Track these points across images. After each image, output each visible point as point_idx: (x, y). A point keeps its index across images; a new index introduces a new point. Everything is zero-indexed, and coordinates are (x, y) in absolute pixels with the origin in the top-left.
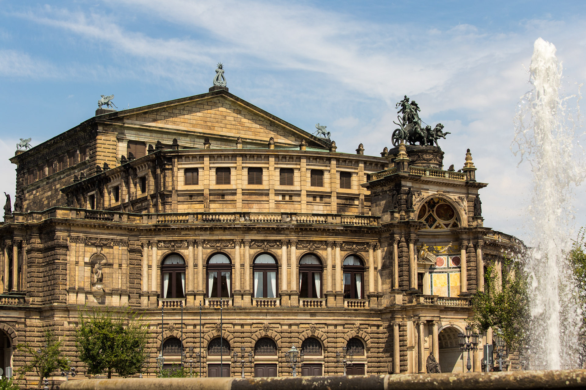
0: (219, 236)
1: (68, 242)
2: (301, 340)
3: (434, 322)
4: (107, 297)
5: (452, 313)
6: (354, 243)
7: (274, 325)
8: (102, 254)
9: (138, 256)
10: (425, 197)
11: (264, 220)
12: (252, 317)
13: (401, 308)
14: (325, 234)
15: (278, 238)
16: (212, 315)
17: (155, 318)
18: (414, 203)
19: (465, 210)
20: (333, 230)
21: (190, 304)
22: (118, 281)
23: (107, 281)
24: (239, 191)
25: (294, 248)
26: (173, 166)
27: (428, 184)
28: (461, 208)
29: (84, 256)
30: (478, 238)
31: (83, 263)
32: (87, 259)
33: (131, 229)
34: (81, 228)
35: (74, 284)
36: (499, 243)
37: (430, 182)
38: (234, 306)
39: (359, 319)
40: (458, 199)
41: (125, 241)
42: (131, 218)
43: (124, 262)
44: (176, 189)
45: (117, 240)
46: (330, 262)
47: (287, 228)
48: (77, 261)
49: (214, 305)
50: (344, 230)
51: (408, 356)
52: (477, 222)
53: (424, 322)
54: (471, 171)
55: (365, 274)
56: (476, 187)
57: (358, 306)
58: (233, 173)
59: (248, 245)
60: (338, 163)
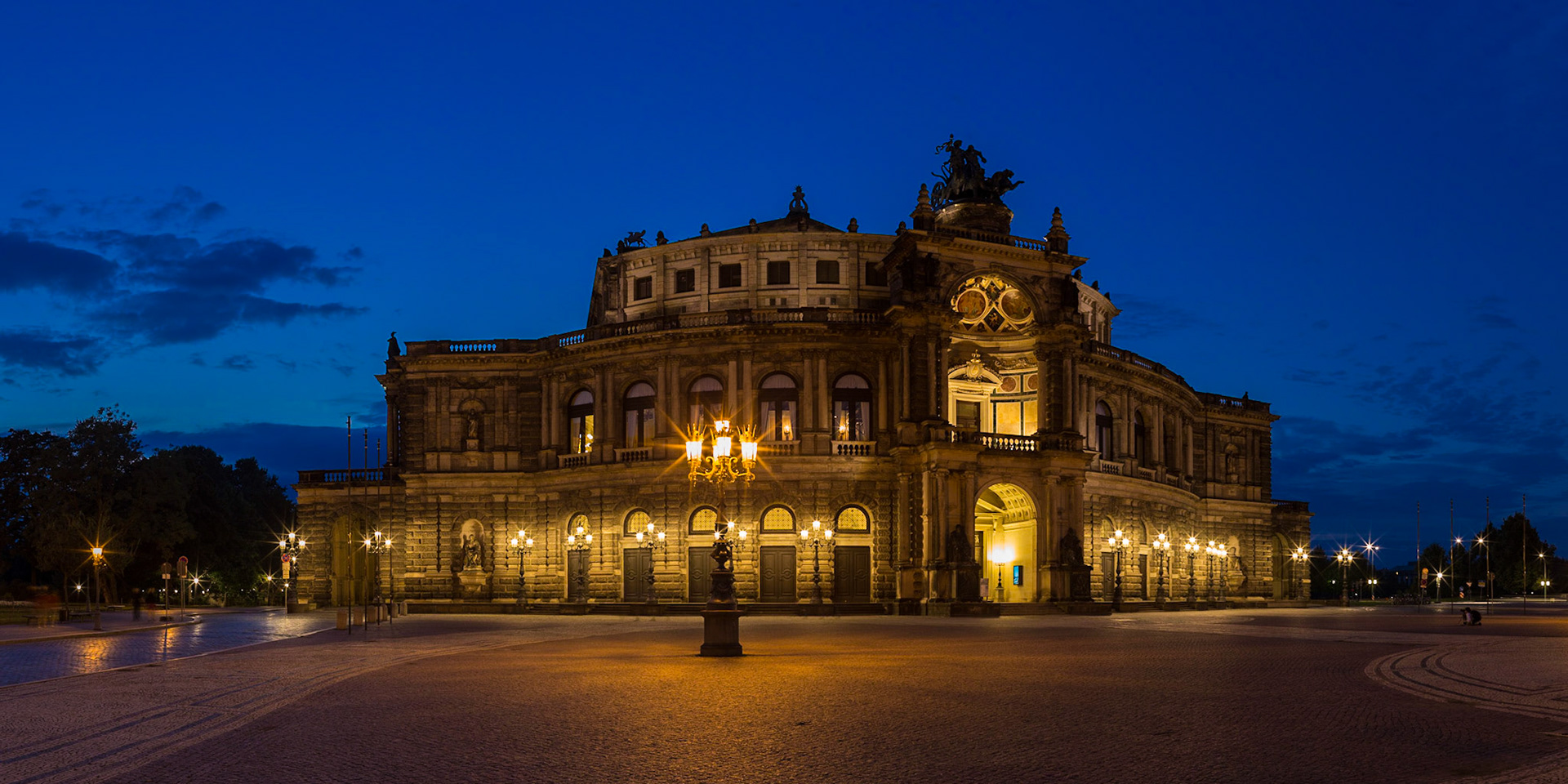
1: (425, 387)
3: (966, 473)
5: (1009, 460)
6: (852, 352)
8: (478, 399)
13: (911, 450)
16: (624, 474)
20: (811, 331)
21: (597, 460)
22: (502, 434)
23: (487, 436)
24: (705, 298)
25: (747, 364)
26: (619, 277)
27: (972, 253)
28: (1036, 294)
29: (449, 404)
30: (1065, 341)
31: (448, 413)
32: (454, 408)
33: (520, 361)
34: (442, 367)
35: (434, 443)
36: (1129, 366)
37: (975, 249)
38: (654, 459)
39: (857, 474)
40: (1032, 280)
41: (513, 378)
42: (523, 346)
43: (512, 407)
44: (622, 307)
45: (499, 378)
46: (807, 383)
47: (733, 332)
48: (438, 412)
49: (628, 459)
50: (831, 331)
51: (925, 533)
52: (1065, 316)
53: (945, 473)
54: (1058, 239)
55: (874, 401)
56: (1068, 263)
57: (857, 453)
58: (697, 275)
59: (676, 364)
60: (861, 249)
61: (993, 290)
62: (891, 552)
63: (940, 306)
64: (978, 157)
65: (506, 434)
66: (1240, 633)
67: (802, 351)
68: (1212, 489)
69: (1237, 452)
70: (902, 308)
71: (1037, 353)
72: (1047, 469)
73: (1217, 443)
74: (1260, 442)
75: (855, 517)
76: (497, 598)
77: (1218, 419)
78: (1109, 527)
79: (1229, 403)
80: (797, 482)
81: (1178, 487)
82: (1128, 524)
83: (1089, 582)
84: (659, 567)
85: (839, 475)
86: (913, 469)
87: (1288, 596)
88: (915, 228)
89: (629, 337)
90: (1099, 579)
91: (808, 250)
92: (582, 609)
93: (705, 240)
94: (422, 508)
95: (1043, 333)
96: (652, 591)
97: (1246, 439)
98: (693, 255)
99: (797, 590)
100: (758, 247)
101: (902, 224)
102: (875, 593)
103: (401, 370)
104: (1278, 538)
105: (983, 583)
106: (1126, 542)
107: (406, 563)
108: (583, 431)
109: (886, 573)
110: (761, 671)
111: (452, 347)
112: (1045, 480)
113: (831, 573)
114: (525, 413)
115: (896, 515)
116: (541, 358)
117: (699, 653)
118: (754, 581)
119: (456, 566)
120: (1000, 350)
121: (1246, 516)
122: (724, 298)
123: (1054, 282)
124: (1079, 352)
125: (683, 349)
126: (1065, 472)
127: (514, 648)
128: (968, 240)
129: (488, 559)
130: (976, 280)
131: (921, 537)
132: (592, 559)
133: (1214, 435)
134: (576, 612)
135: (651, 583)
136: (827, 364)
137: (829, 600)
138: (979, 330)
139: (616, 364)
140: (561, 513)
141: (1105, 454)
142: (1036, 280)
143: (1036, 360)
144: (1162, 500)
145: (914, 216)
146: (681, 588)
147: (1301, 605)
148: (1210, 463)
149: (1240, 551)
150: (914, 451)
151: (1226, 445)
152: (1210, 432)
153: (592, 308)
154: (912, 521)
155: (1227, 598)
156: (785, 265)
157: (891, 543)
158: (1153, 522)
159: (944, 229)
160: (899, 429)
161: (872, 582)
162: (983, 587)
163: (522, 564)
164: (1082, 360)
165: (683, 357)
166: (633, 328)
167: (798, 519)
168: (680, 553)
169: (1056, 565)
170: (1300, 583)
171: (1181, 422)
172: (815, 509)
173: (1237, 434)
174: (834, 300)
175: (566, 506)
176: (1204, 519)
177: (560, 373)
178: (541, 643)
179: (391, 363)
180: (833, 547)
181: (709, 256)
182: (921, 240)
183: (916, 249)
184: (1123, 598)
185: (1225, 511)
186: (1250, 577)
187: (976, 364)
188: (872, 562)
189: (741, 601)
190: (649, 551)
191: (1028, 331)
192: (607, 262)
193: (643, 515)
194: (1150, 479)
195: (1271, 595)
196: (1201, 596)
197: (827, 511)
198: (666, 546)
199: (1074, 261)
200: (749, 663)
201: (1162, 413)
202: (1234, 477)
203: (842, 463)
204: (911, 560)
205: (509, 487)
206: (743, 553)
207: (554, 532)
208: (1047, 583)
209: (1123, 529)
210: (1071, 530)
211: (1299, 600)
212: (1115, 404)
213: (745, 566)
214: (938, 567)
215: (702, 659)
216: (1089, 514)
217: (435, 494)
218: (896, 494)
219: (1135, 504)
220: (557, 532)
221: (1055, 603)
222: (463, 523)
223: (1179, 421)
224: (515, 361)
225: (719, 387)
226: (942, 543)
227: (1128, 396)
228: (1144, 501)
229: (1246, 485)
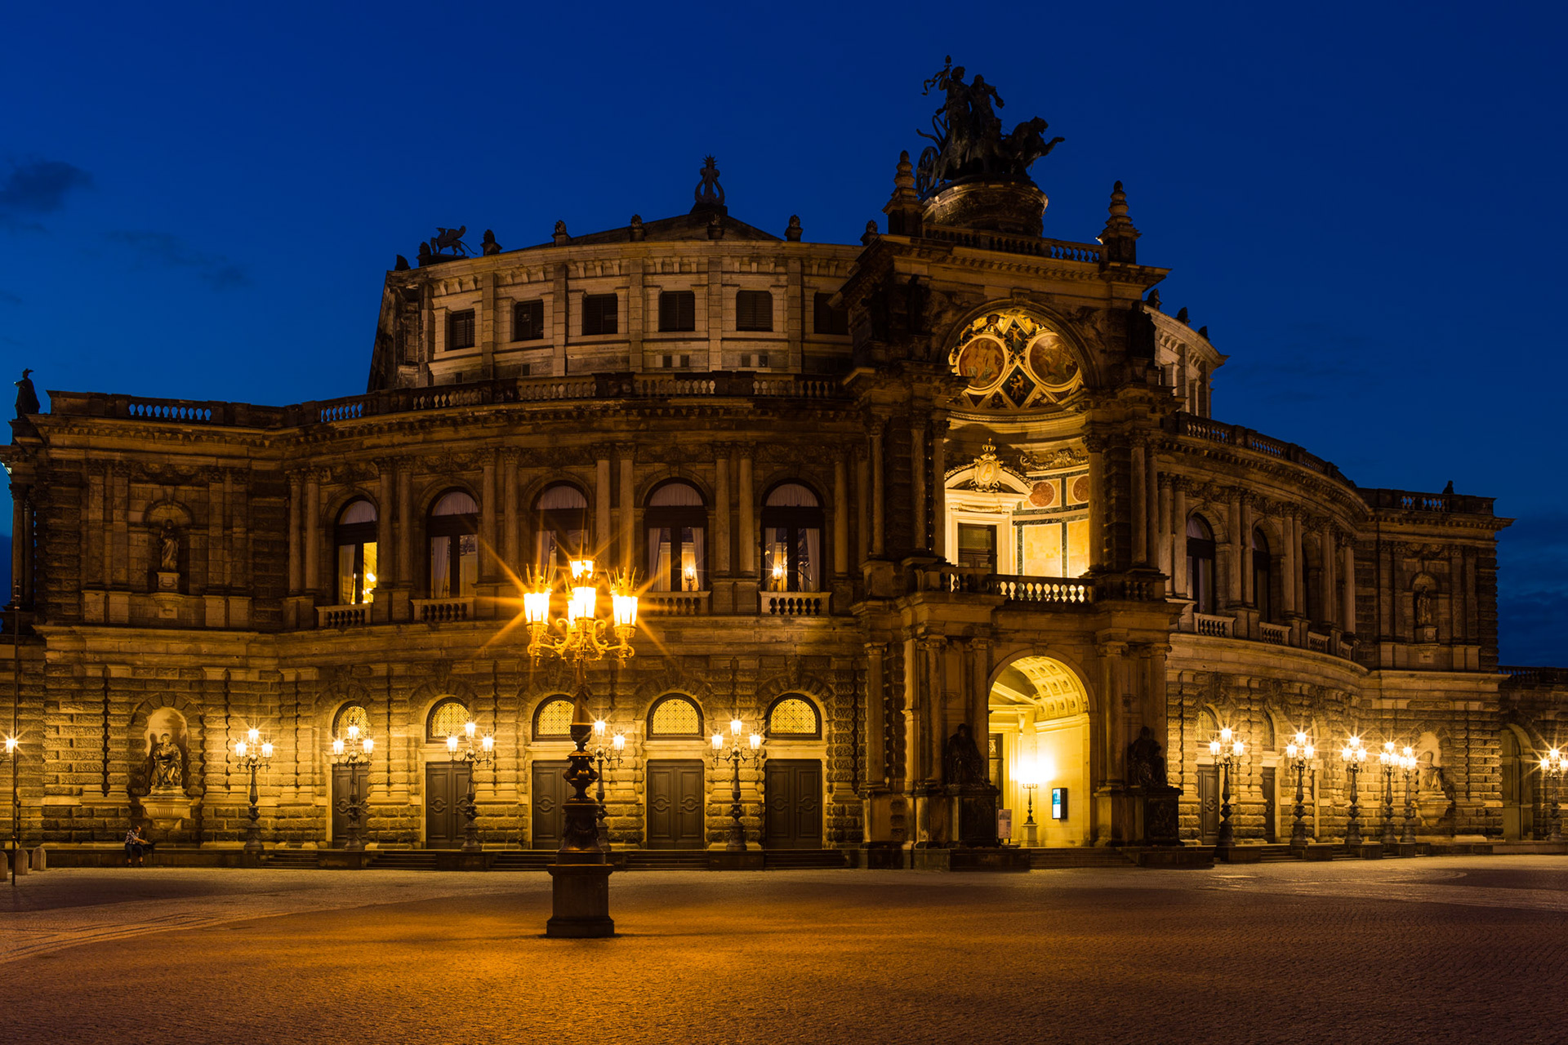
1: (85, 475)
5: (1044, 619)
6: (791, 447)
8: (178, 503)
14: (708, 426)
15: (585, 440)
16: (426, 641)
17: (310, 654)
20: (727, 411)
21: (381, 616)
22: (221, 566)
23: (194, 569)
24: (560, 351)
25: (626, 464)
26: (421, 307)
27: (982, 273)
28: (1086, 339)
29: (128, 509)
30: (1134, 416)
31: (124, 524)
32: (136, 516)
33: (253, 443)
34: (116, 442)
35: (99, 575)
36: (1242, 453)
37: (986, 265)
38: (476, 618)
39: (801, 644)
40: (1079, 315)
41: (240, 471)
42: (259, 417)
43: (237, 521)
44: (426, 361)
45: (216, 468)
46: (722, 498)
47: (605, 410)
48: (108, 520)
49: (435, 617)
50: (759, 411)
51: (909, 737)
52: (1133, 373)
53: (940, 641)
54: (1121, 238)
55: (827, 528)
56: (1136, 281)
57: (800, 611)
58: (548, 311)
59: (513, 461)
60: (807, 271)
61: (1016, 336)
62: (855, 769)
63: (931, 367)
64: (991, 96)
65: (228, 566)
66: (1438, 900)
67: (713, 445)
68: (1390, 655)
69: (1434, 587)
70: (872, 371)
71: (1088, 441)
72: (1106, 632)
73: (1397, 575)
74: (1477, 567)
75: (797, 714)
76: (210, 840)
77: (1398, 533)
78: (1210, 724)
79: (1418, 503)
80: (706, 658)
81: (1329, 653)
82: (1243, 718)
83: (1176, 813)
84: (483, 793)
85: (772, 647)
86: (889, 636)
87: (1531, 834)
88: (892, 232)
89: (436, 413)
90: (1193, 809)
91: (723, 272)
92: (356, 861)
93: (559, 250)
94: (74, 686)
95: (1097, 405)
96: (471, 832)
97: (1450, 563)
98: (541, 276)
99: (706, 830)
100: (645, 266)
101: (871, 225)
102: (829, 834)
103: (39, 441)
104: (1513, 733)
105: (1003, 817)
106: (1239, 748)
107: (45, 779)
108: (359, 568)
109: (848, 802)
110: (643, 961)
111: (132, 408)
112: (1102, 650)
113: (759, 803)
114: (260, 532)
115: (863, 710)
116: (288, 440)
117: (544, 931)
118: (638, 815)
119: (138, 787)
120: (1028, 437)
121: (1451, 697)
122: (588, 352)
123: (1114, 314)
124: (1158, 435)
125: (523, 437)
126: (1136, 636)
127: (236, 927)
128: (975, 251)
129: (195, 775)
130: (989, 321)
131: (903, 744)
132: (372, 778)
133: (1393, 561)
134: (346, 864)
135: (471, 819)
136: (753, 468)
137: (757, 844)
138: (993, 405)
139: (414, 457)
140: (321, 703)
141: (1202, 603)
142: (1086, 313)
143: (1086, 452)
144: (1300, 676)
145: (891, 210)
146: (520, 825)
147: (1556, 849)
148: (1385, 610)
149: (1442, 758)
150: (891, 607)
151: (1416, 575)
152: (1385, 556)
153: (377, 359)
154: (888, 719)
155: (1417, 837)
156: (688, 298)
157: (855, 753)
158: (1285, 714)
159: (936, 232)
160: (867, 571)
161: (825, 817)
162: (1002, 823)
163: (253, 785)
164: (1162, 447)
165: (524, 451)
166: (444, 398)
167: (706, 716)
168: (518, 770)
169: (1121, 788)
170: (1554, 811)
171: (1334, 543)
172: (734, 701)
173: (1434, 556)
174: (764, 359)
175: (330, 690)
176: (1376, 705)
177: (321, 468)
178: (283, 917)
179: (21, 426)
180: (762, 762)
181: (567, 278)
182: (900, 253)
183: (892, 268)
184: (1234, 840)
185: (1413, 690)
186: (1460, 801)
187: (989, 463)
188: (825, 784)
189: (616, 847)
190: (467, 766)
191: (1072, 403)
192: (400, 280)
193: (457, 709)
194: (1280, 642)
195: (1499, 832)
196: (1370, 835)
197: (753, 704)
198: (495, 758)
199: (1147, 275)
200: (624, 948)
201: (1301, 529)
202: (1430, 632)
203: (776, 627)
204: (887, 780)
205: (232, 656)
206: (619, 771)
207: (310, 732)
208: (1106, 816)
209: (1234, 727)
210: (1145, 730)
211: (1553, 840)
212: (1220, 519)
213: (622, 792)
214: (929, 792)
215: (548, 942)
216: (1177, 702)
217: (101, 663)
218: (862, 677)
219: (1255, 685)
220: (314, 733)
221: (1120, 849)
222: (151, 713)
223: (1330, 542)
224: (243, 442)
225: (581, 503)
226: (936, 754)
227: (1242, 504)
228: (1269, 679)
229: (1452, 643)
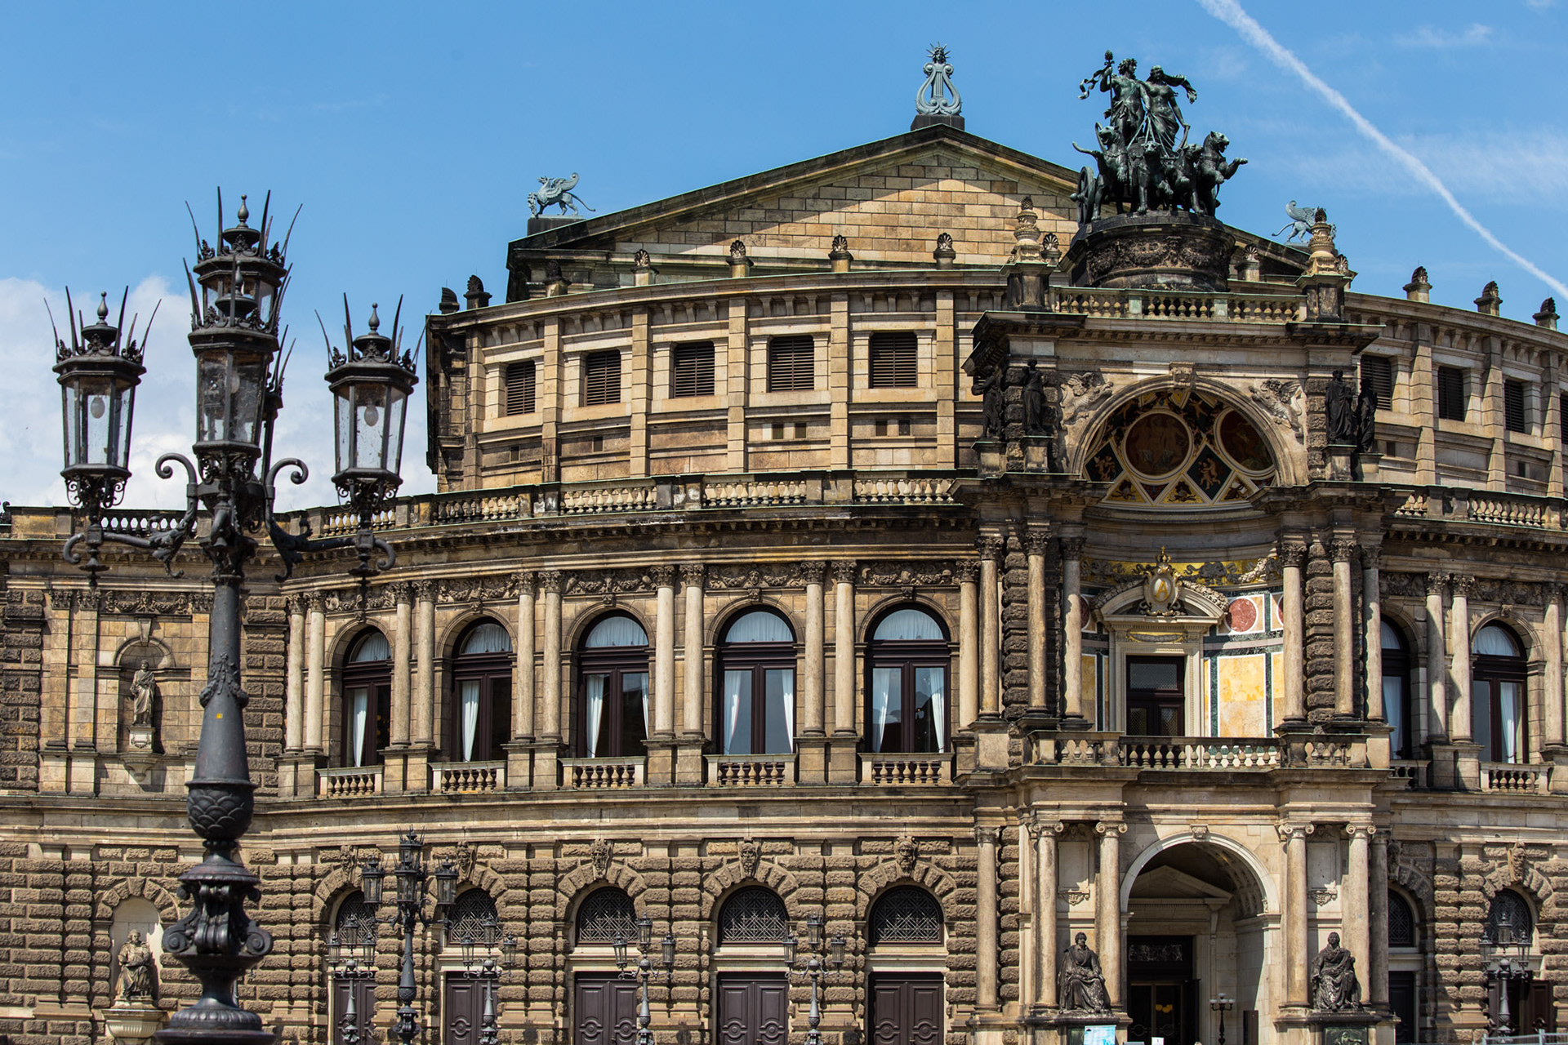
0: (471, 566)
1: (48, 609)
2: (712, 893)
3: (1099, 828)
4: (169, 768)
5: (1205, 792)
6: (904, 564)
7: (624, 847)
8: (155, 639)
9: (274, 642)
10: (1115, 390)
11: (605, 507)
12: (558, 822)
13: (994, 781)
14: (795, 540)
15: (642, 561)
16: (447, 816)
17: (310, 830)
18: (1067, 413)
19: (1295, 427)
20: (818, 523)
21: (393, 784)
23: (173, 721)
24: (639, 421)
25: (692, 594)
26: (469, 360)
28: (1274, 421)
29: (96, 648)
30: (1334, 522)
32: (106, 658)
35: (62, 732)
37: (1133, 335)
38: (507, 788)
39: (912, 822)
44: (474, 430)
46: (812, 632)
47: (665, 527)
49: (459, 785)
50: (858, 522)
51: (1021, 948)
52: (1333, 465)
54: (1320, 287)
58: (626, 367)
59: (554, 591)
60: (962, 305)
61: (1199, 410)
67: (803, 566)
70: (976, 484)
86: (1001, 818)
89: (461, 529)
95: (1290, 507)
126: (1323, 814)
128: (1116, 320)
129: (169, 983)
132: (380, 991)
136: (854, 594)
138: (1177, 497)
142: (1274, 387)
154: (998, 925)
169: (1301, 1013)
174: (906, 425)
180: (862, 975)
181: (651, 324)
183: (1009, 348)
187: (1163, 576)
188: (946, 1006)
191: (1260, 502)
198: (526, 969)
203: (880, 801)
204: (997, 1004)
206: (680, 988)
207: (307, 933)
210: (1333, 938)
225: (638, 640)
226: (1047, 972)
